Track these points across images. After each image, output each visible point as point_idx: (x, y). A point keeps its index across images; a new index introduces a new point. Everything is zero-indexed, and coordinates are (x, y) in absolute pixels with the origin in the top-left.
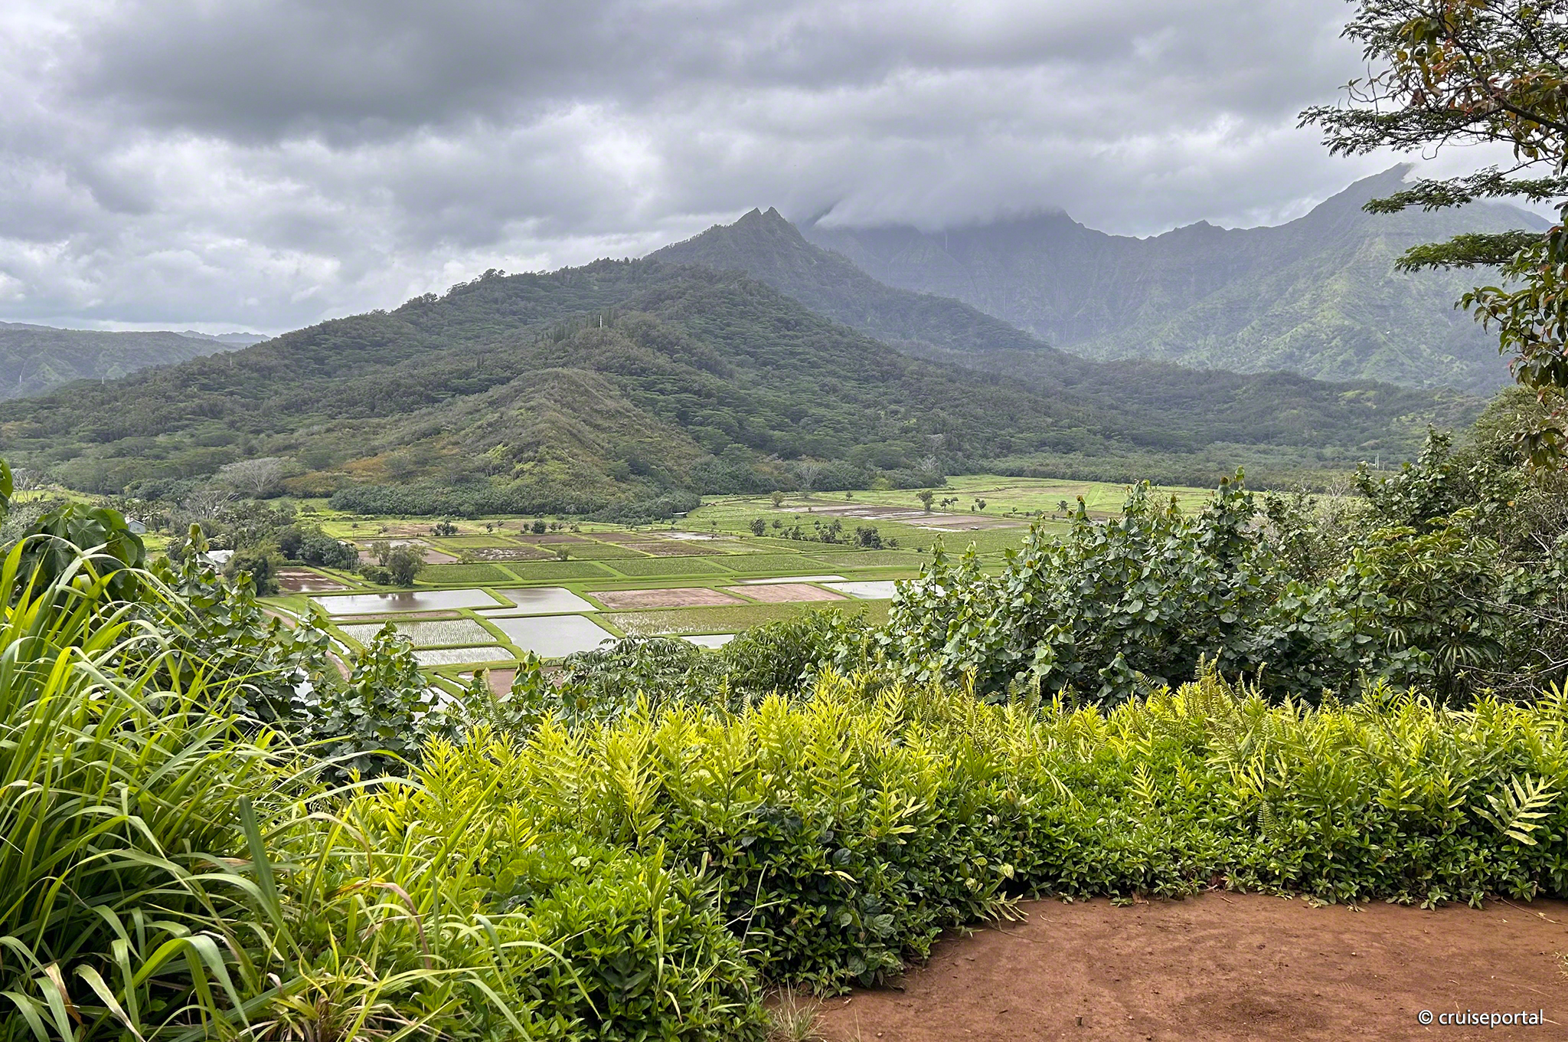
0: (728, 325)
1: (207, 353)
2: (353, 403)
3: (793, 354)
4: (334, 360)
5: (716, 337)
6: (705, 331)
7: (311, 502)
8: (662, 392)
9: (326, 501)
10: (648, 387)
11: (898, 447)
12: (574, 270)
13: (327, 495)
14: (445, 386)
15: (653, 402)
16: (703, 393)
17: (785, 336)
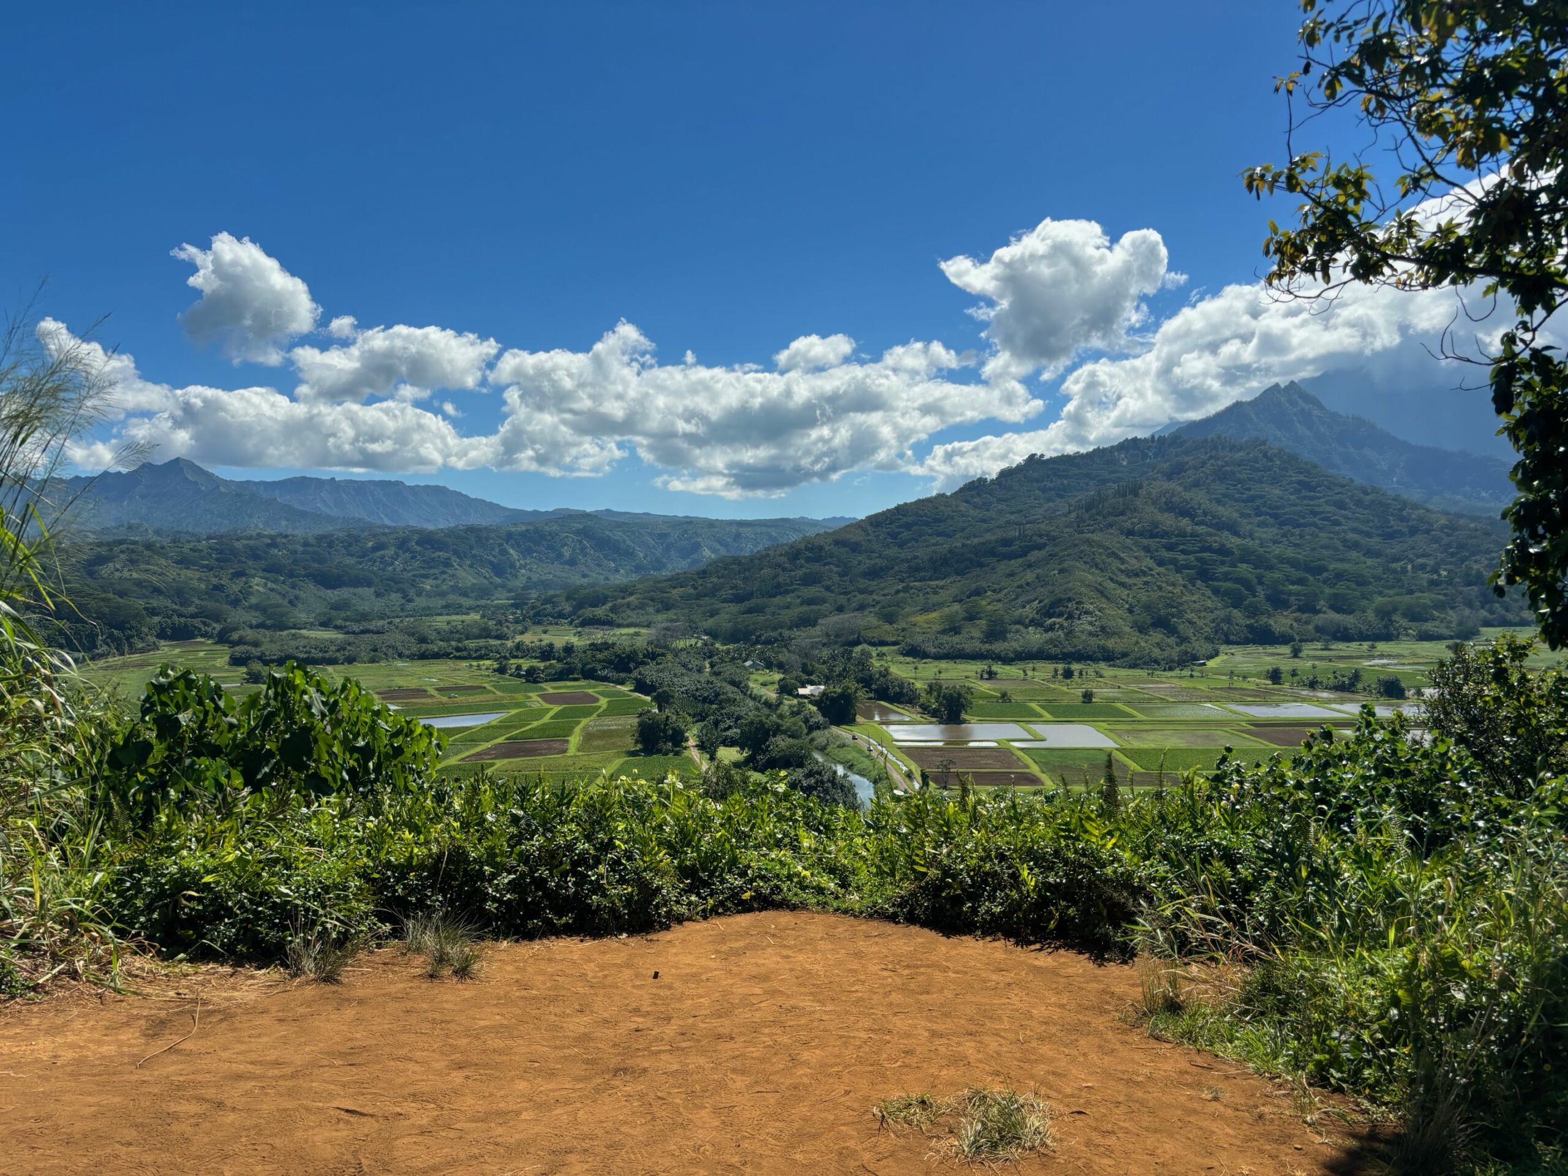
0: (1249, 489)
1: (811, 533)
2: (918, 569)
3: (1314, 514)
4: (905, 535)
5: (1236, 500)
6: (1225, 495)
7: (885, 649)
8: (1184, 552)
9: (896, 648)
10: (1170, 548)
11: (1427, 598)
12: (1104, 450)
13: (894, 643)
14: (992, 553)
15: (1173, 562)
16: (1223, 551)
17: (1305, 498)
